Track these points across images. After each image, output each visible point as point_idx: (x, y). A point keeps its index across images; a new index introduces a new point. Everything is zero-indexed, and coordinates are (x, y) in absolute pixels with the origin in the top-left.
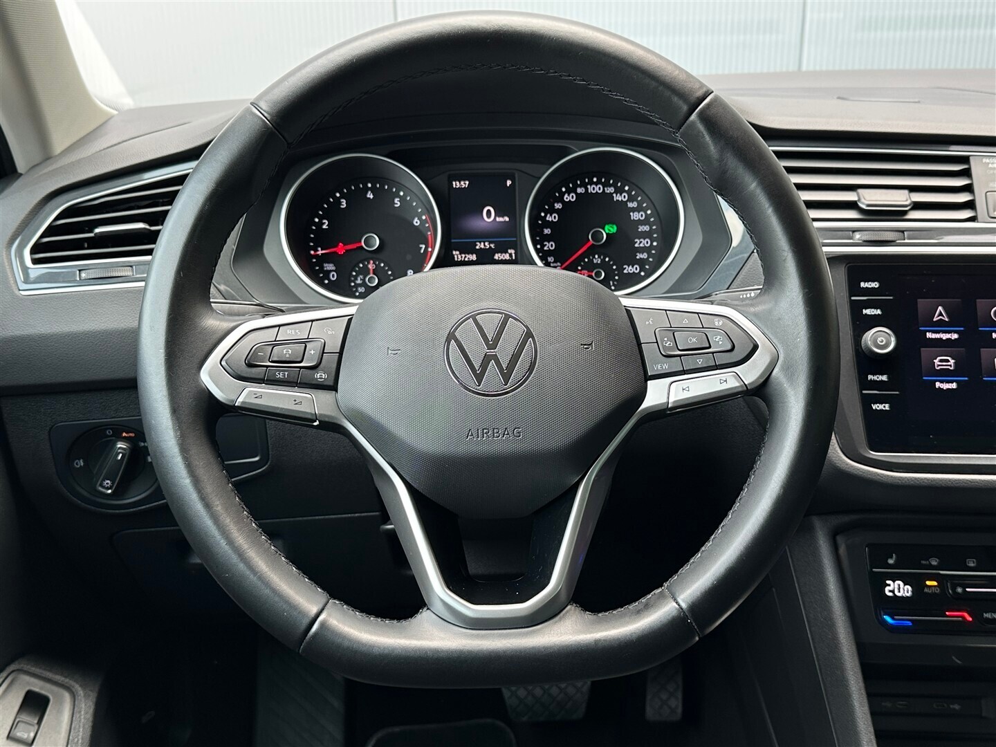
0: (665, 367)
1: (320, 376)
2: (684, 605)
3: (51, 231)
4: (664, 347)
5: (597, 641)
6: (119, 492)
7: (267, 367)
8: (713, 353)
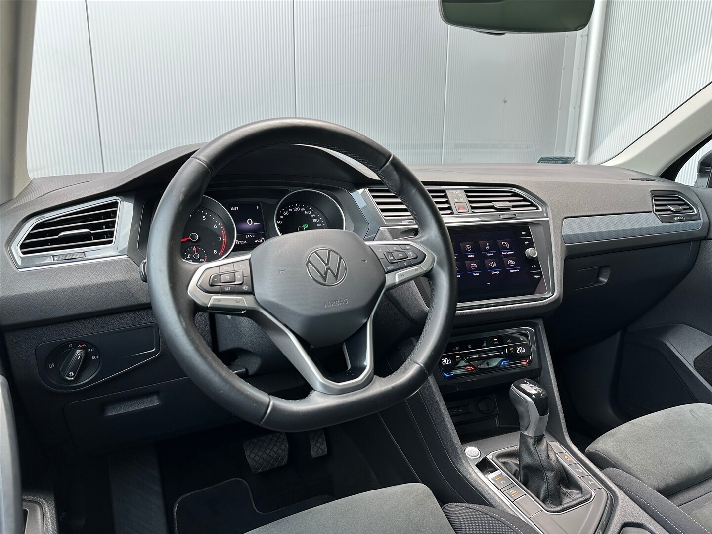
0: (391, 267)
1: (245, 288)
2: (422, 365)
3: (29, 236)
4: (390, 259)
5: (393, 388)
6: (77, 378)
7: (220, 285)
8: (410, 259)
